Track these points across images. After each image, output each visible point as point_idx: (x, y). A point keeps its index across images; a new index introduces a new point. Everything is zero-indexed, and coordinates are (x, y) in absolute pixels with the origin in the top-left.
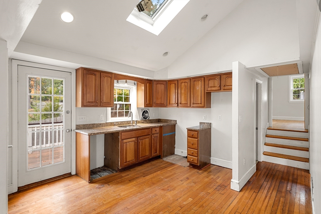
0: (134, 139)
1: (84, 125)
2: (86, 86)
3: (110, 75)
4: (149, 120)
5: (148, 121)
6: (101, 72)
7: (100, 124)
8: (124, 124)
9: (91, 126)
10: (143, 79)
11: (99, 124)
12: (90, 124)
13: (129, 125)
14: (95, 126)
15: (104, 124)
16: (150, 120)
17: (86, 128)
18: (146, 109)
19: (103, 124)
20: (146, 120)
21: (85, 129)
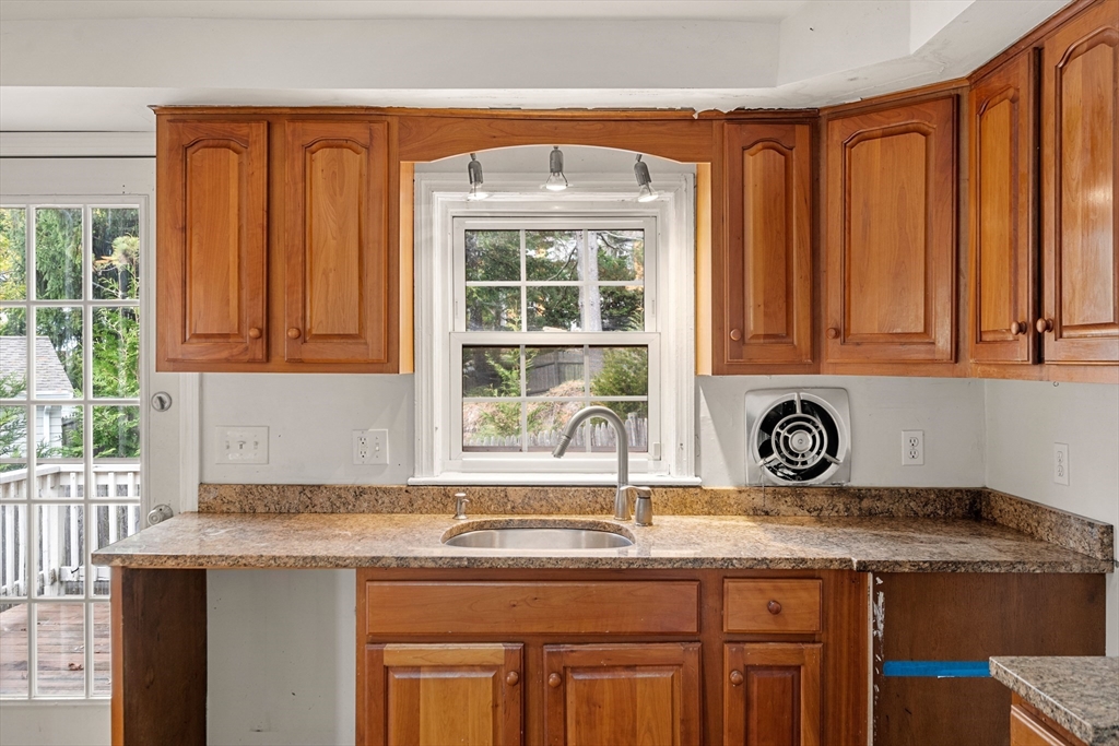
0: (493, 651)
1: (246, 490)
2: (184, 229)
3: (356, 131)
4: (838, 491)
5: (822, 501)
6: (269, 119)
7: (360, 492)
8: (559, 510)
9: (294, 499)
10: (682, 120)
11: (347, 489)
12: (283, 488)
13: (590, 518)
14: (320, 499)
15: (386, 491)
16: (859, 494)
17: (260, 509)
18: (798, 389)
19: (377, 490)
20: (798, 493)
21: (254, 513)
